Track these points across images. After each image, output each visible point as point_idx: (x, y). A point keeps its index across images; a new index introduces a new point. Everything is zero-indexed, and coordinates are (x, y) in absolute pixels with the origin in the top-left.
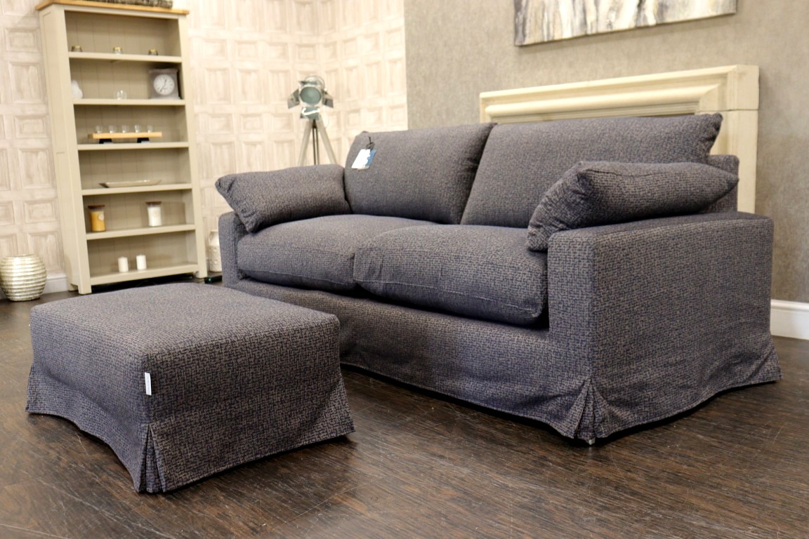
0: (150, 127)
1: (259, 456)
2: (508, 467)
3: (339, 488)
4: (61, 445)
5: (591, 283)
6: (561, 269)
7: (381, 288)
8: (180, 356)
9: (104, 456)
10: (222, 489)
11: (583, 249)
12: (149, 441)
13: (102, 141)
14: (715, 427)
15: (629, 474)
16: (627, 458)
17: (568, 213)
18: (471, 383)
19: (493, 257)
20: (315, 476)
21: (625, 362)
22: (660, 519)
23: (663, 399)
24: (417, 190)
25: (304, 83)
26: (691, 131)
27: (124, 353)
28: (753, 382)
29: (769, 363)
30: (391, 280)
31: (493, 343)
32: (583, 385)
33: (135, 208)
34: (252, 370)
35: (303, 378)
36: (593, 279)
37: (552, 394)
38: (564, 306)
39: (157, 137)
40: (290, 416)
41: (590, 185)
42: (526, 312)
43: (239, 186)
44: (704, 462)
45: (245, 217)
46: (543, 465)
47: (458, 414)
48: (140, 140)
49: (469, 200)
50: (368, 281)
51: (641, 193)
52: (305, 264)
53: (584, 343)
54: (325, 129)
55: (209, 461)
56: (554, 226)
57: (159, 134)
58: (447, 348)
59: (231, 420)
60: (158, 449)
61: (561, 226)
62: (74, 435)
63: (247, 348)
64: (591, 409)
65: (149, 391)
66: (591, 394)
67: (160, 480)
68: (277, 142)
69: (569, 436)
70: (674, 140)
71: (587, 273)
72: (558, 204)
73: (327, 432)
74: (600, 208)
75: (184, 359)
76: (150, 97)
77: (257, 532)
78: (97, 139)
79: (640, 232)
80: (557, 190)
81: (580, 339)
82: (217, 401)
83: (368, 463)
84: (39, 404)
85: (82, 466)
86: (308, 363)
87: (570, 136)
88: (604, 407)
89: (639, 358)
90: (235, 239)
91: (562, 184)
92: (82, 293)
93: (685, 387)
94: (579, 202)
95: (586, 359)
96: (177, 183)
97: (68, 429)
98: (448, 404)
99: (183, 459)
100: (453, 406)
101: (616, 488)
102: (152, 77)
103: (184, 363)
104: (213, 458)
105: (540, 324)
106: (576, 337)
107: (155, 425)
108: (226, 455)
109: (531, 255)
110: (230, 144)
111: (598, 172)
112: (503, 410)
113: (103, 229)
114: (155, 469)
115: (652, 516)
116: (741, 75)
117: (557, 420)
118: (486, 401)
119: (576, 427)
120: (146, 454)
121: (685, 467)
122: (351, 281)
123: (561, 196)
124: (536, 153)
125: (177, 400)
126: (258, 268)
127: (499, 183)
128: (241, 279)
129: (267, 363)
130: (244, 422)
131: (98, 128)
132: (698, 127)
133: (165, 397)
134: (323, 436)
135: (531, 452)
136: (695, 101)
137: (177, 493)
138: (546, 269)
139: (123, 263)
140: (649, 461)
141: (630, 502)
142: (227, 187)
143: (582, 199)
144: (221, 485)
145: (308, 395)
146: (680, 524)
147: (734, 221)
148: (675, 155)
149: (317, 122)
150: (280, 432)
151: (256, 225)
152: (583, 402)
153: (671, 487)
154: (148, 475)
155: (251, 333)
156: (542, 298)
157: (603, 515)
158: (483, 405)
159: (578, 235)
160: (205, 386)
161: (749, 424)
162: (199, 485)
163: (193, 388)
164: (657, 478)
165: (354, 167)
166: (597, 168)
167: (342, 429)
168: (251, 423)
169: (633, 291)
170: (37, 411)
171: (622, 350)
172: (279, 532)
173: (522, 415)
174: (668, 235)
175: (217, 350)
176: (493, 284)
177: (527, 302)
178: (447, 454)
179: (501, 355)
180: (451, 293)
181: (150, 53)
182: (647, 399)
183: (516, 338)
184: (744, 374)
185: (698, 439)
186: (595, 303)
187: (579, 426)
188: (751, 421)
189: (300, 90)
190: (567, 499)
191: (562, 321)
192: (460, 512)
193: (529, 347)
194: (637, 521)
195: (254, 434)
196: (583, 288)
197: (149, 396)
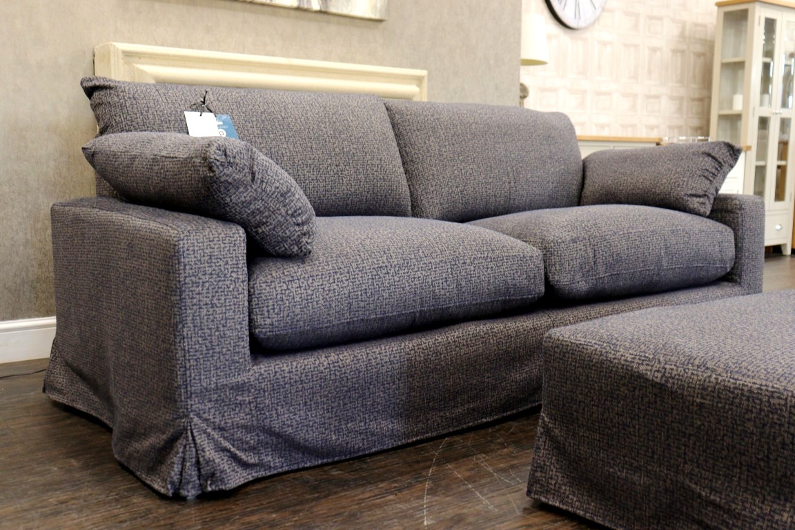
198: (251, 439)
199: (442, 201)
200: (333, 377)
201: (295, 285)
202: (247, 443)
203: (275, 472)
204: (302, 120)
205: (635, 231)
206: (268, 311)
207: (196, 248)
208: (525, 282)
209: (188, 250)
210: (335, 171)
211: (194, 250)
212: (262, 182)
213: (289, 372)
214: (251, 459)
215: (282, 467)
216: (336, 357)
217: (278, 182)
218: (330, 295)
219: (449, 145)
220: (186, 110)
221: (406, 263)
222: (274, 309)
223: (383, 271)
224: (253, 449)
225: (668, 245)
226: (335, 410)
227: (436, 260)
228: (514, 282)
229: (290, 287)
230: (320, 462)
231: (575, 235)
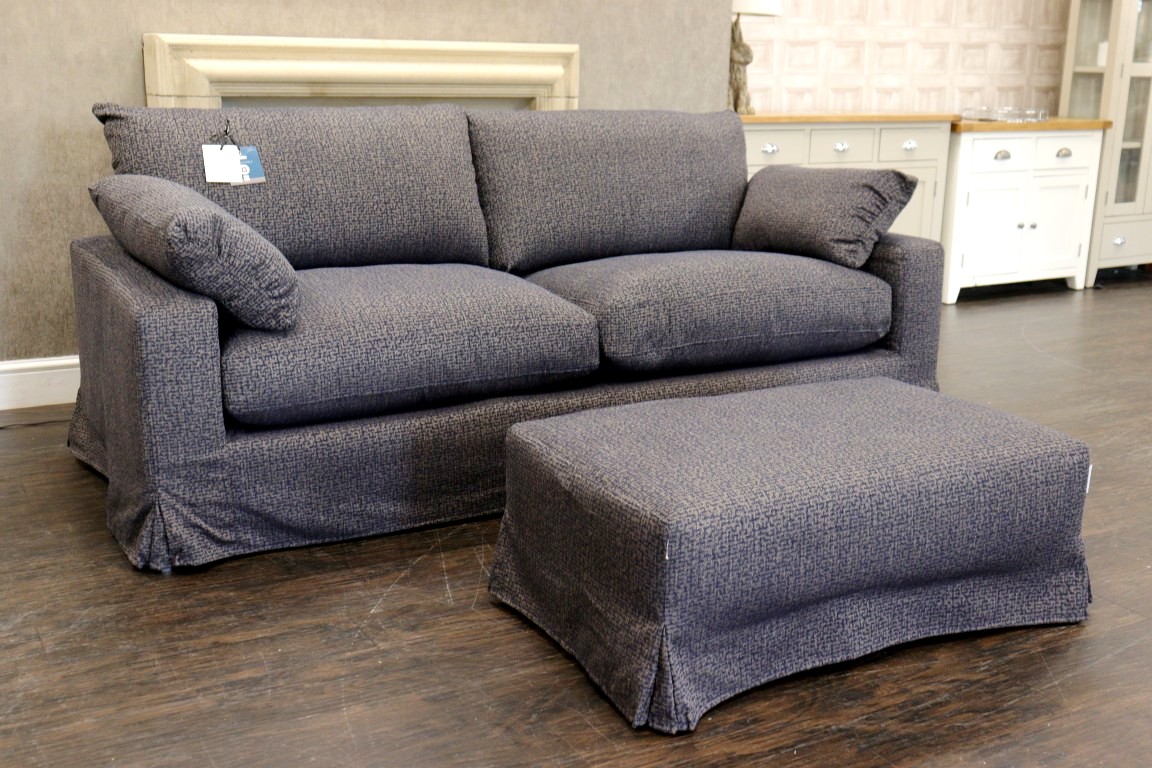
30: (686, 342)
126: (320, 396)
183: (864, 364)
198: (227, 516)
199: (527, 240)
200: (320, 456)
201: (272, 361)
202: (222, 520)
203: (256, 550)
204: (347, 148)
205: (732, 291)
206: (242, 388)
207: (158, 325)
209: (149, 327)
210: (383, 209)
211: (156, 327)
212: (229, 255)
213: (269, 450)
214: (228, 536)
215: (264, 546)
216: (325, 435)
217: (249, 254)
218: (314, 371)
219: (543, 169)
220: (205, 143)
221: (412, 335)
222: (248, 386)
223: (381, 345)
224: (229, 526)
225: (782, 307)
226: (323, 490)
227: (450, 331)
228: (553, 354)
229: (266, 362)
230: (307, 542)
231: (644, 299)
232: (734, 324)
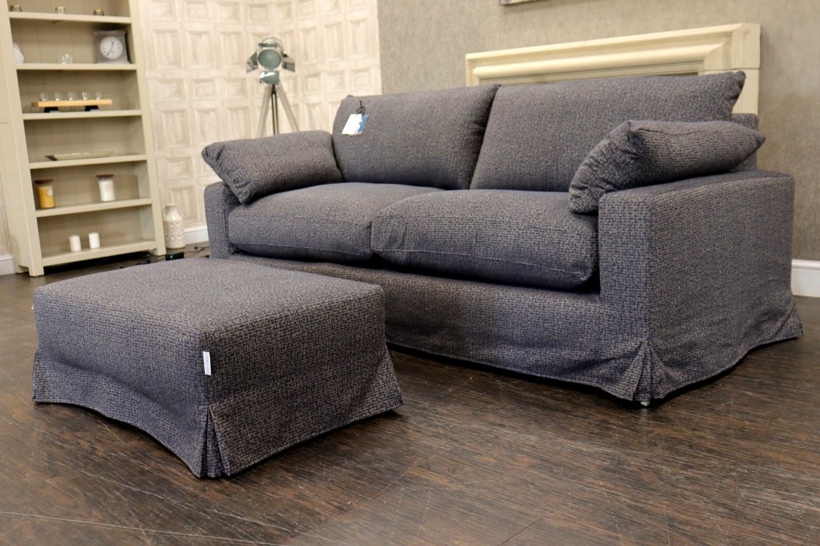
0: (99, 94)
1: (314, 434)
2: (573, 432)
3: (410, 462)
4: (89, 434)
5: (648, 243)
6: (615, 231)
7: (404, 257)
8: (237, 333)
9: (142, 443)
10: (287, 470)
11: (640, 209)
12: (209, 423)
13: (47, 110)
14: (759, 383)
15: (696, 432)
16: (688, 417)
17: (617, 173)
18: (511, 350)
19: (535, 220)
20: (378, 451)
21: (677, 322)
22: (747, 474)
23: (709, 358)
24: (420, 155)
25: (262, 45)
26: (717, 89)
27: (174, 331)
28: (778, 339)
29: (792, 320)
30: (416, 249)
31: (536, 308)
32: (640, 347)
33: (83, 182)
34: (306, 345)
35: (353, 351)
36: (650, 240)
37: (605, 358)
38: (618, 267)
39: (107, 106)
40: (342, 392)
41: (642, 144)
42: (574, 276)
43: (229, 154)
44: (763, 417)
45: (236, 187)
46: (608, 429)
47: (499, 382)
48: (88, 108)
49: (479, 165)
50: (389, 250)
51: (686, 152)
52: (312, 235)
53: (641, 305)
54: (285, 94)
55: (268, 442)
56: (600, 187)
57: (109, 102)
58: (483, 316)
59: (287, 397)
60: (220, 432)
61: (608, 187)
62: (99, 424)
63: (300, 322)
64: (649, 370)
65: (208, 371)
66: (648, 355)
67: (222, 464)
68: (232, 109)
69: (627, 398)
70: (699, 99)
71: (644, 233)
72: (606, 164)
73: (376, 406)
74: (649, 168)
75: (241, 336)
76: (96, 62)
77: (345, 511)
78: (41, 108)
79: (688, 191)
80: (604, 150)
81: (637, 301)
82: (274, 379)
83: (428, 436)
84: (47, 393)
85: (122, 454)
86: (358, 336)
87: (588, 96)
88: (661, 368)
89: (688, 317)
90: (225, 211)
91: (609, 144)
92: (34, 275)
93: (726, 345)
94: (629, 162)
95: (643, 321)
96: (128, 154)
97: (89, 418)
98: (484, 373)
99: (244, 441)
100: (491, 376)
101: (691, 447)
102: (98, 40)
103: (242, 339)
104: (272, 438)
105: (590, 287)
106: (632, 299)
107: (215, 406)
108: (284, 435)
109: (575, 217)
110: (182, 111)
111: (649, 131)
112: (548, 377)
113: (53, 206)
114: (216, 453)
115: (738, 472)
116: (746, 33)
117: (609, 383)
118: (529, 368)
119: (635, 389)
120: (206, 438)
121: (747, 423)
122: (368, 251)
123: (608, 156)
124: (552, 114)
125: (235, 379)
126: (254, 241)
127: (513, 146)
128: (233, 254)
129: (320, 337)
130: (299, 400)
131: (42, 95)
132: (723, 85)
133: (224, 377)
134: (373, 411)
135: (590, 417)
136: (699, 60)
137: (242, 476)
138: (597, 231)
139: (75, 242)
140: (710, 419)
141: (710, 460)
142: (215, 155)
143: (632, 158)
144: (284, 465)
145: (358, 370)
146: (768, 477)
147: (763, 179)
148: (701, 114)
149: (276, 87)
150: (333, 409)
151: (250, 195)
152: (641, 364)
153: (743, 443)
154: (209, 459)
155: (303, 306)
156: (592, 261)
157: (690, 473)
158: (525, 372)
159: (633, 195)
160: (262, 364)
161: (790, 379)
162: (260, 467)
163: (251, 366)
164: (726, 435)
165: (344, 132)
166: (646, 127)
167: (392, 403)
168: (305, 400)
169: (684, 250)
170: (46, 400)
171: (674, 310)
172: (368, 510)
173: (569, 380)
174: (711, 193)
175: (272, 326)
176: (537, 248)
177: (576, 266)
178: (505, 422)
179: (545, 320)
180: (487, 260)
181: (95, 13)
182: (695, 359)
183: (563, 302)
184: (771, 332)
185: (747, 395)
186: (652, 263)
187: (637, 388)
188: (790, 375)
189: (258, 53)
190: (646, 460)
191: (617, 283)
192: (545, 479)
193: (578, 312)
194: (724, 477)
195: (309, 412)
196: (639, 249)
197: (208, 376)
208: (350, 243)
232: (446, 241)
